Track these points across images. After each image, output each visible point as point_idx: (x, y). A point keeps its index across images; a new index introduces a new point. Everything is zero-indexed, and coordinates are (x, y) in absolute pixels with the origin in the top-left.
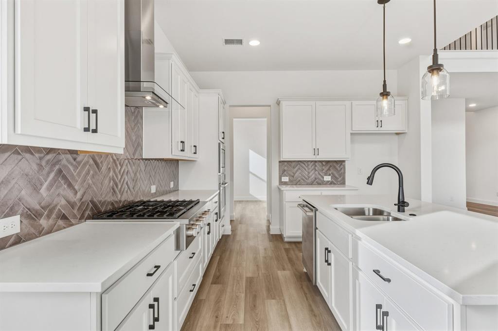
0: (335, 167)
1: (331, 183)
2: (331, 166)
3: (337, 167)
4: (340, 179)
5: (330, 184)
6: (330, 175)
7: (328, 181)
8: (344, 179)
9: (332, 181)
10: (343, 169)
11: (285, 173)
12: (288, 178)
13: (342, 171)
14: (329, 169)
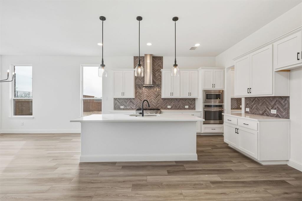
0: (280, 102)
1: (277, 116)
2: (277, 101)
3: (282, 102)
4: (284, 113)
5: (275, 117)
6: (275, 109)
7: (274, 114)
8: (288, 113)
9: (278, 115)
10: (287, 104)
11: (248, 105)
12: (249, 109)
13: (287, 106)
14: (275, 104)
